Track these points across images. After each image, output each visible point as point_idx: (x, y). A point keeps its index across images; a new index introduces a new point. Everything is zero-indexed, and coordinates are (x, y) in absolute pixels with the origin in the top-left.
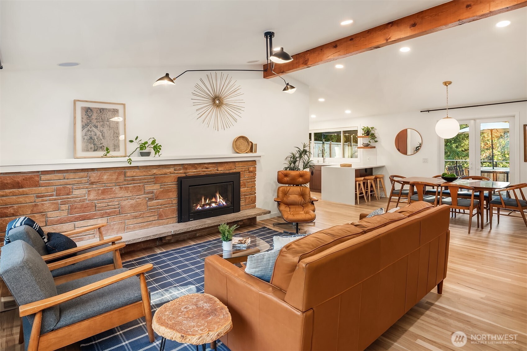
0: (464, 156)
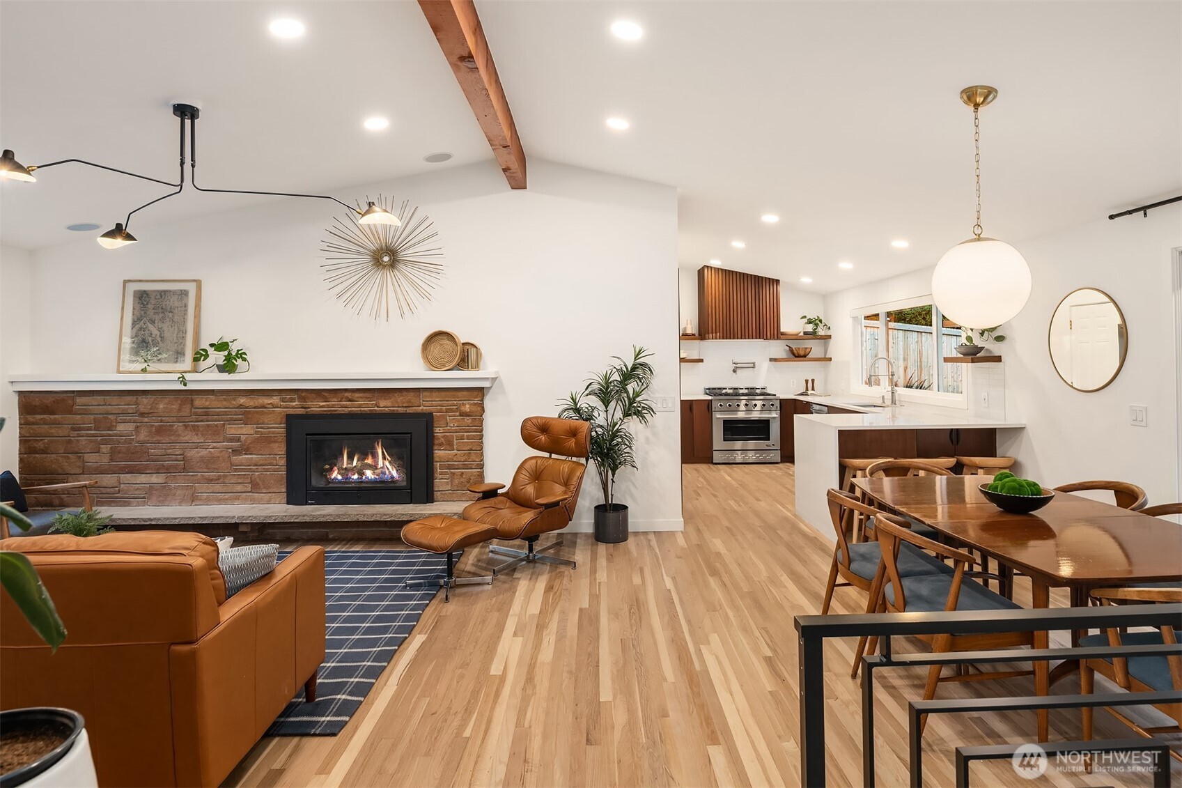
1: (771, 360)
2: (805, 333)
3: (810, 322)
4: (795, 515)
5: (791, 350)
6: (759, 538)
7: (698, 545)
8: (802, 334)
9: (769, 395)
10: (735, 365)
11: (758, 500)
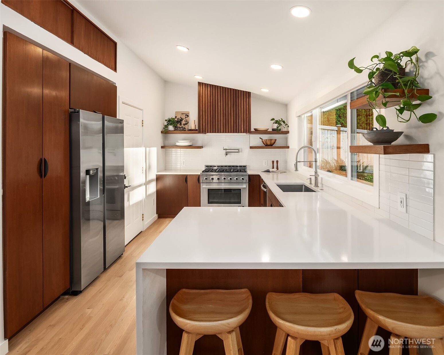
1: (251, 148)
2: (273, 130)
3: (277, 122)
5: (263, 141)
8: (270, 129)
10: (225, 151)
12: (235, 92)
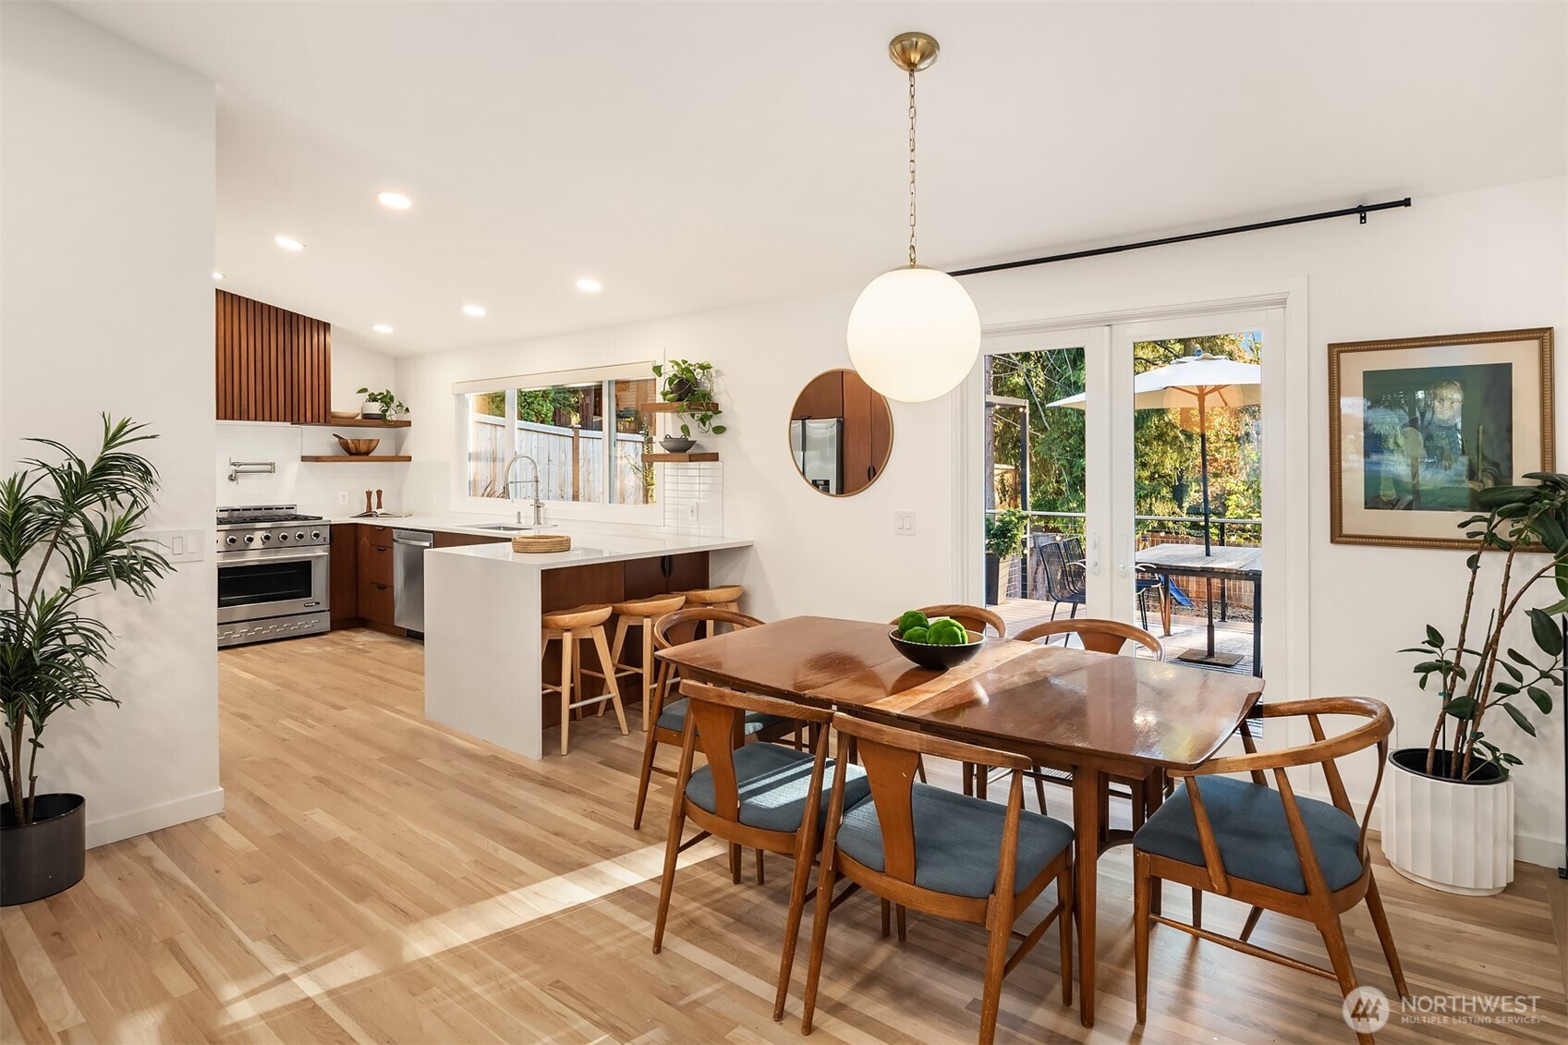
0: (1146, 496)
1: (304, 459)
2: (366, 416)
3: (373, 398)
4: (431, 724)
5: (344, 445)
6: (396, 783)
7: (278, 835)
8: (359, 417)
9: (306, 518)
10: (234, 467)
11: (341, 708)
12: (287, 318)
